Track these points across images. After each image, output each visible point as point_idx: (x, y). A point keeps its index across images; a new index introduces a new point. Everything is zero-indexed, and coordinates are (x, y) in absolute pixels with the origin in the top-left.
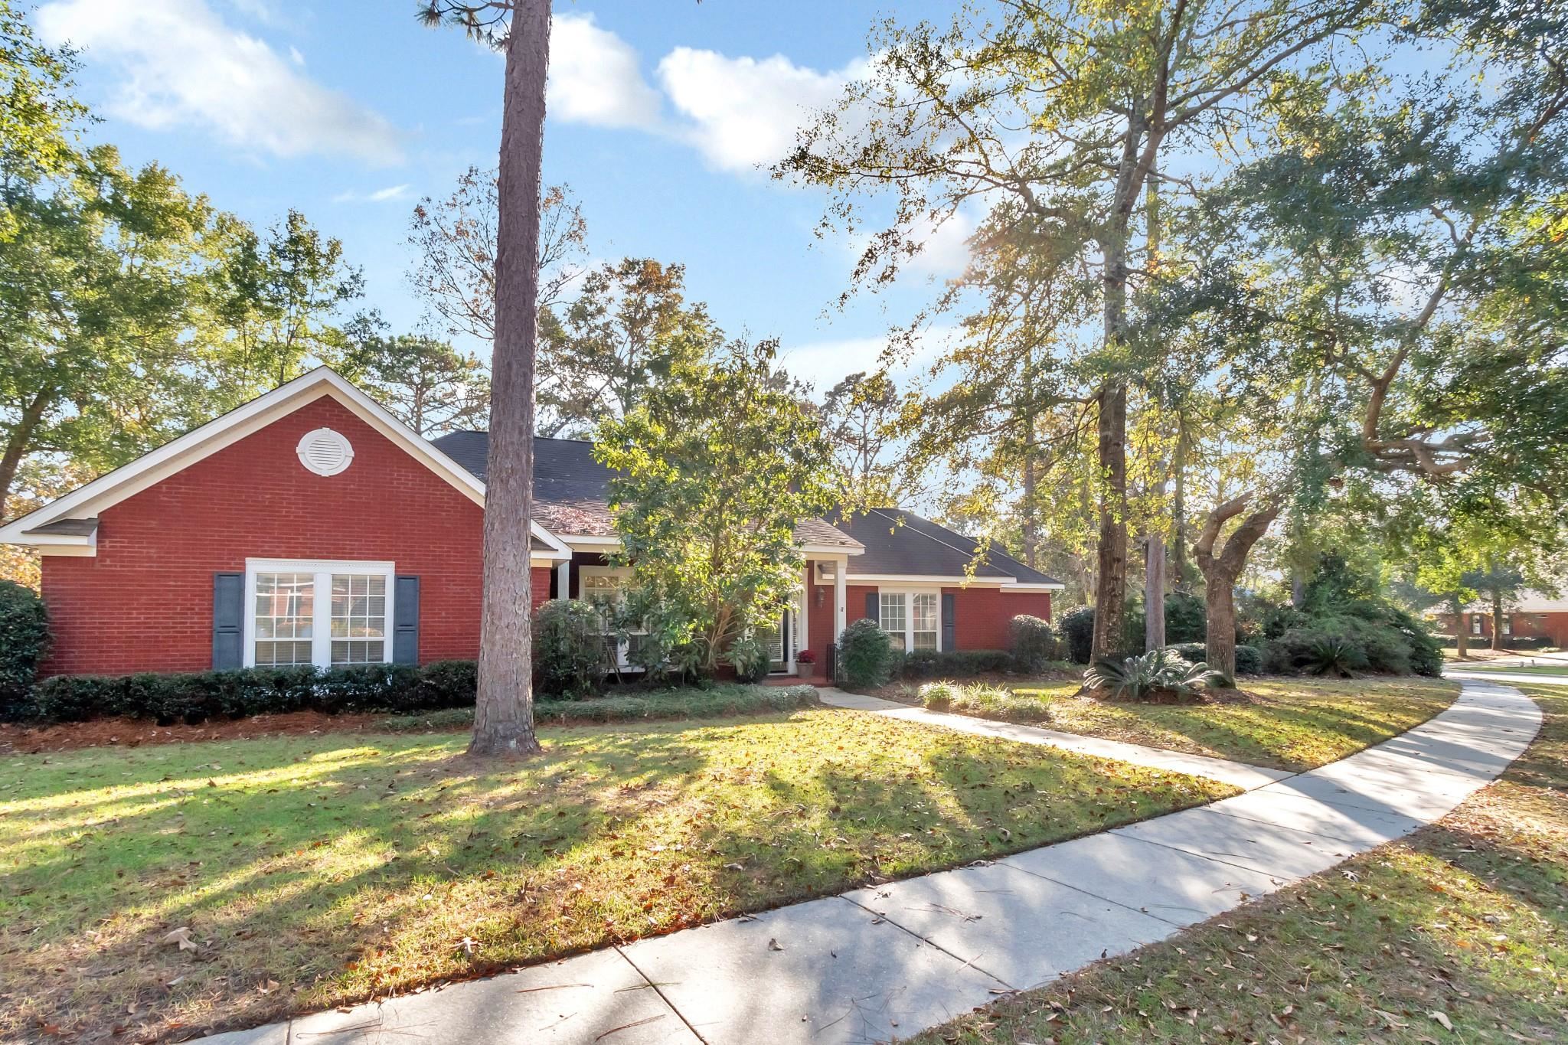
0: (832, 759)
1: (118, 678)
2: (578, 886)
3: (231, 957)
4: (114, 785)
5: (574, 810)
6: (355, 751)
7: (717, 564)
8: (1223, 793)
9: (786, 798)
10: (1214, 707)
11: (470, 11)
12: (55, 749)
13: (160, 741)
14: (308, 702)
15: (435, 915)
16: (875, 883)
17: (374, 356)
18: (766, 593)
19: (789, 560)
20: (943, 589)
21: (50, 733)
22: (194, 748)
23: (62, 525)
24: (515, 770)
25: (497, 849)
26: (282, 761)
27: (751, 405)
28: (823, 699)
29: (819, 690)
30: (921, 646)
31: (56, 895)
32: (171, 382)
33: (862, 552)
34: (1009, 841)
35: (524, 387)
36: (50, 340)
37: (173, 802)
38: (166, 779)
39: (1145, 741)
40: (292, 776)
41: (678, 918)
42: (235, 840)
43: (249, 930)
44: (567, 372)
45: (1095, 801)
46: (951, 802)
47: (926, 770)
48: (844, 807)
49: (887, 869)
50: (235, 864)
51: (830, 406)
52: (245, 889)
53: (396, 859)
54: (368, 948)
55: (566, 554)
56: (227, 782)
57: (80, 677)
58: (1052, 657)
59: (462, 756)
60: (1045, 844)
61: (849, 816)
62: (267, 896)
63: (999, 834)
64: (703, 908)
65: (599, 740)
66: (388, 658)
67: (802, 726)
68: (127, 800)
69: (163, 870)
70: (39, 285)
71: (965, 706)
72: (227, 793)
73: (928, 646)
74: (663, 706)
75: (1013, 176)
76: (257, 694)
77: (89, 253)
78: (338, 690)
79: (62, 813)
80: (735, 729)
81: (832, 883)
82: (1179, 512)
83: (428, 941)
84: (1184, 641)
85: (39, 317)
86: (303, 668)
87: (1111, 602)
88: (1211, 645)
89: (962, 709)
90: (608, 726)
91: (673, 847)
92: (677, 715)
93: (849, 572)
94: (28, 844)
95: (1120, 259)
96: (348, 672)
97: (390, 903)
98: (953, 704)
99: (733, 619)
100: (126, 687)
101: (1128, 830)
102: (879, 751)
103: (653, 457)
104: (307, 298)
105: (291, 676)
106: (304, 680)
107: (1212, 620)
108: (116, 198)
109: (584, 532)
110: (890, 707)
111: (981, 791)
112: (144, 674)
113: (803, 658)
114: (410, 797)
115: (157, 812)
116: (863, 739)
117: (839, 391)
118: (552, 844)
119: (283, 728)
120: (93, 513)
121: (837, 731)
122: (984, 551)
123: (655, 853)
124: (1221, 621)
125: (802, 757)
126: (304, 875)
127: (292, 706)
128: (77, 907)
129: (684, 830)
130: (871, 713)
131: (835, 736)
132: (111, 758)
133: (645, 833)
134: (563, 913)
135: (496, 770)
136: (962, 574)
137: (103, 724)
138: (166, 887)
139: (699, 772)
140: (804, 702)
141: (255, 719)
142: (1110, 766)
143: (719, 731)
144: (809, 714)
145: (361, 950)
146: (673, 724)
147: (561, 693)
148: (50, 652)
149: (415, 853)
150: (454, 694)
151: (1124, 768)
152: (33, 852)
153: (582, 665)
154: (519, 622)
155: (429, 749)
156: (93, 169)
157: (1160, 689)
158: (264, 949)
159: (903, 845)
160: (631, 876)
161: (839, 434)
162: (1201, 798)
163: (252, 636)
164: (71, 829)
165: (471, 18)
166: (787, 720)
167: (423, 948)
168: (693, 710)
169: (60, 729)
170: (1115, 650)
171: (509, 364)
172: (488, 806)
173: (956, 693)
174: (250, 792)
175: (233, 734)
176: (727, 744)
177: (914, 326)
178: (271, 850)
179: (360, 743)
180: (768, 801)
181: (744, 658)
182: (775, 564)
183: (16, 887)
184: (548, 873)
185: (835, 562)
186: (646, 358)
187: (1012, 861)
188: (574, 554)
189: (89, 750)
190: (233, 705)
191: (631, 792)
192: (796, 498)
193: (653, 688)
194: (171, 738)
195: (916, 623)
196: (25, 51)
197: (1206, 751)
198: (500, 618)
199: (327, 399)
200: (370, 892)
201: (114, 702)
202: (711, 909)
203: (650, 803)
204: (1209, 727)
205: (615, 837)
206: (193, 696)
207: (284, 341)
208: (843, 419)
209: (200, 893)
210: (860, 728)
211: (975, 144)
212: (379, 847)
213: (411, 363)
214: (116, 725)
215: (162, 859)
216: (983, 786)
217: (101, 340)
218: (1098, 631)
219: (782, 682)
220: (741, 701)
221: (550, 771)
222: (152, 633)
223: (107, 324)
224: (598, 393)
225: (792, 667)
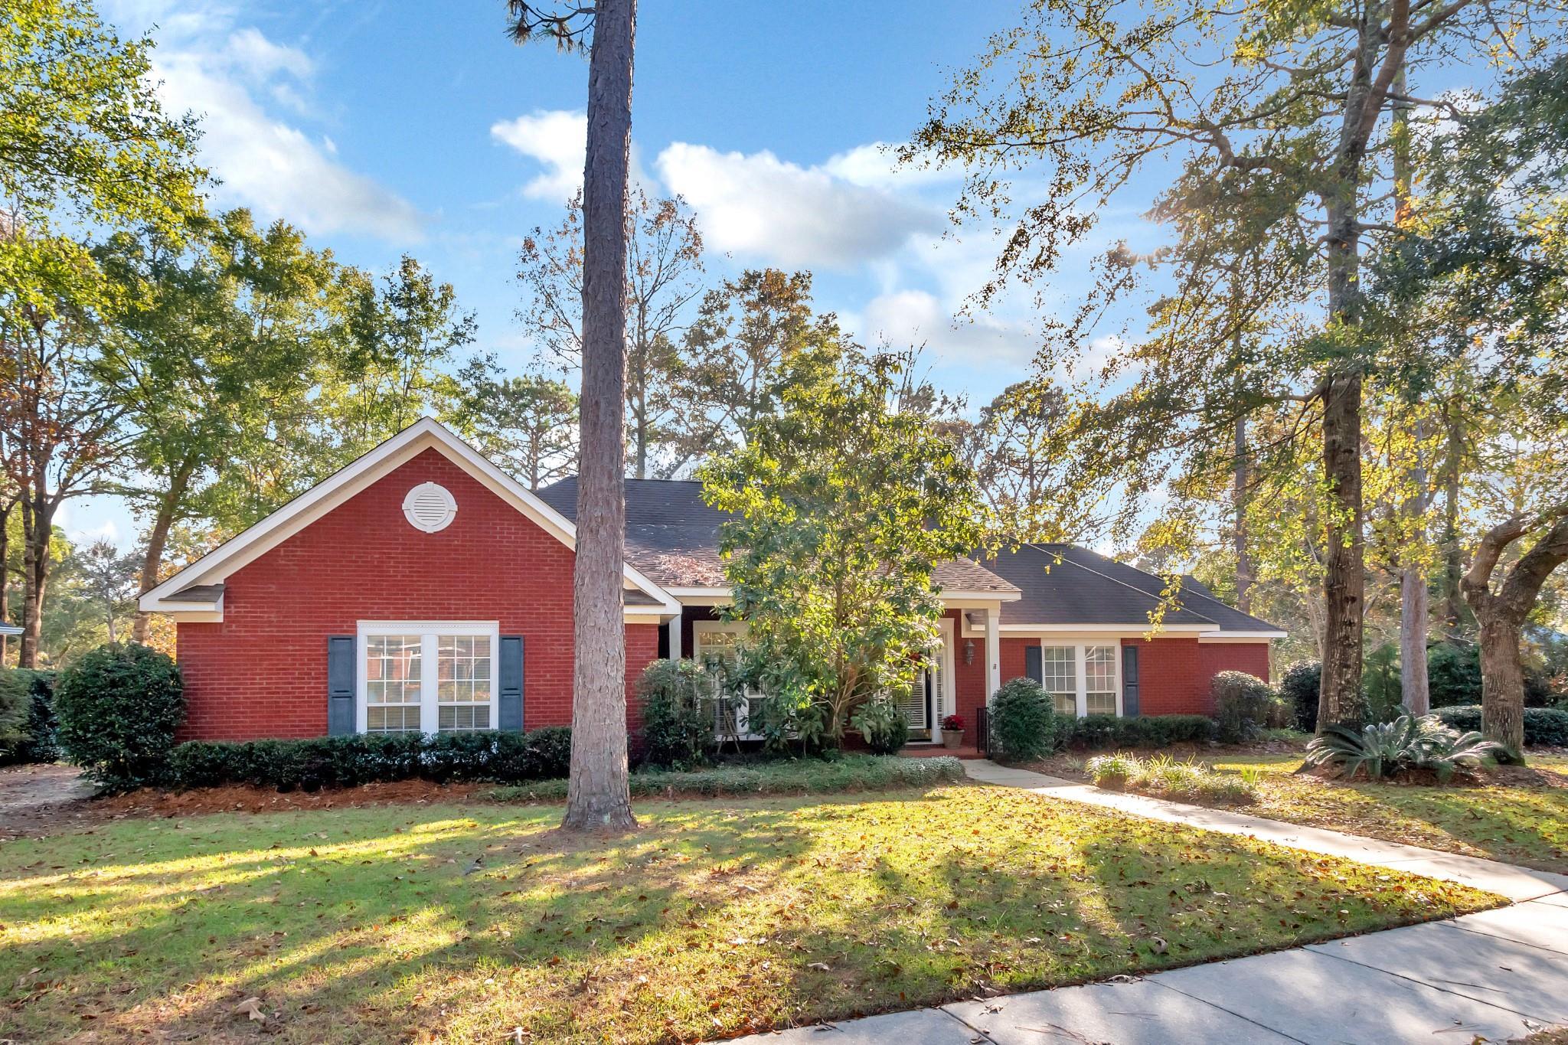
0: (962, 845)
1: (244, 744)
2: (643, 979)
3: (294, 1030)
4: (228, 852)
5: (657, 894)
6: (455, 823)
7: (841, 617)
8: (1477, 903)
9: (896, 890)
10: (1490, 789)
11: (560, 21)
12: (188, 813)
13: (279, 808)
14: (418, 771)
15: (493, 1001)
16: (984, 995)
17: (489, 402)
18: (898, 649)
19: (922, 609)
20: (1123, 641)
21: (185, 798)
22: (310, 816)
23: (193, 592)
24: (606, 847)
25: (568, 933)
26: (384, 832)
27: (876, 430)
28: (970, 773)
29: (965, 763)
30: (1097, 710)
31: (154, 958)
32: (299, 443)
33: (1018, 597)
34: (1165, 953)
35: (613, 427)
36: (192, 407)
37: (275, 870)
38: (275, 847)
39: (1383, 833)
40: (389, 847)
41: (746, 1021)
42: (320, 911)
43: (314, 1005)
44: (685, 404)
45: (1291, 908)
46: (1097, 903)
47: (1075, 862)
48: (963, 903)
49: (1001, 979)
50: (316, 936)
51: (987, 425)
52: (319, 962)
53: (466, 939)
54: (421, 1031)
55: (674, 609)
56: (329, 852)
57: (210, 742)
58: (1270, 723)
59: (556, 831)
60: (1214, 959)
61: (966, 914)
62: (339, 971)
63: (1152, 944)
64: (776, 1012)
65: (703, 816)
66: (494, 724)
67: (937, 806)
68: (235, 866)
69: (249, 938)
70: (182, 355)
71: (1145, 784)
72: (324, 863)
73: (1106, 710)
74: (780, 779)
75: (1203, 125)
76: (369, 762)
77: (224, 318)
78: (445, 758)
79: (178, 877)
80: (858, 807)
81: (931, 992)
82: (1451, 535)
83: (482, 1028)
84: (1462, 703)
85: (183, 385)
86: (410, 735)
87: (1344, 653)
88: (1488, 709)
89: (1142, 788)
90: (718, 801)
91: (755, 942)
92: (795, 790)
93: (1001, 623)
94: (142, 907)
95: (1348, 214)
96: (453, 739)
97: (451, 986)
98: (1131, 781)
99: (861, 680)
100: (249, 753)
101: (1331, 947)
102: (1022, 837)
103: (768, 496)
104: (422, 347)
105: (400, 743)
106: (412, 747)
107: (1490, 676)
108: (247, 260)
109: (697, 583)
110: (1051, 785)
111: (1141, 890)
112: (265, 740)
113: (950, 724)
114: (495, 873)
115: (260, 878)
116: (1007, 822)
117: (998, 405)
118: (625, 932)
119: (392, 797)
120: (219, 579)
121: (977, 812)
122: (1173, 593)
123: (735, 947)
124: (1502, 676)
125: (926, 843)
126: (376, 951)
127: (402, 775)
128: (171, 971)
129: (772, 921)
130: (1025, 791)
131: (973, 818)
132: (232, 824)
133: (729, 924)
134: (623, 1008)
135: (587, 847)
136: (1146, 622)
137: (230, 790)
138: (249, 956)
139: (803, 856)
140: (945, 777)
141: (366, 787)
142: (1324, 865)
143: (838, 809)
144: (949, 791)
145: (414, 1033)
146: (790, 800)
147: (670, 763)
148: (185, 718)
149: (486, 934)
150: (558, 762)
151: (1342, 868)
152: (144, 915)
153: (693, 733)
154: (612, 684)
155: (526, 823)
156: (227, 233)
157: (1413, 766)
158: (325, 1025)
159: (1026, 952)
160: (702, 971)
161: (1000, 456)
162: (1441, 910)
163: (364, 701)
164: (181, 893)
165: (562, 28)
166: (922, 798)
167: (476, 1035)
168: (814, 784)
169: (193, 794)
170: (1350, 716)
171: (597, 403)
172: (569, 887)
173: (1133, 767)
174: (346, 862)
175: (346, 802)
176: (844, 824)
177: (1078, 321)
178: (352, 923)
179: (462, 815)
180: (874, 892)
181: (872, 723)
182: (909, 614)
183: (123, 948)
184: (616, 962)
185: (985, 611)
186: (770, 382)
187: (1165, 977)
188: (685, 608)
189: (217, 816)
190: (346, 771)
191: (722, 876)
192: (933, 535)
193: (772, 758)
194: (290, 804)
195: (1090, 683)
196: (155, 126)
197: (1465, 847)
198: (592, 681)
199: (431, 451)
200: (435, 972)
201: (239, 768)
202: (785, 1014)
203: (740, 889)
204: (1476, 817)
205: (694, 927)
206: (310, 763)
207: (401, 392)
208: (1003, 439)
209: (277, 964)
210: (1007, 809)
211: (1153, 89)
212: (453, 925)
213: (525, 406)
214: (241, 791)
215: (250, 927)
216: (1144, 884)
217: (235, 406)
218: (1326, 692)
219: (921, 752)
220: (868, 774)
221: (641, 849)
222: (275, 698)
223: (240, 388)
224: (718, 426)
225: (936, 735)
